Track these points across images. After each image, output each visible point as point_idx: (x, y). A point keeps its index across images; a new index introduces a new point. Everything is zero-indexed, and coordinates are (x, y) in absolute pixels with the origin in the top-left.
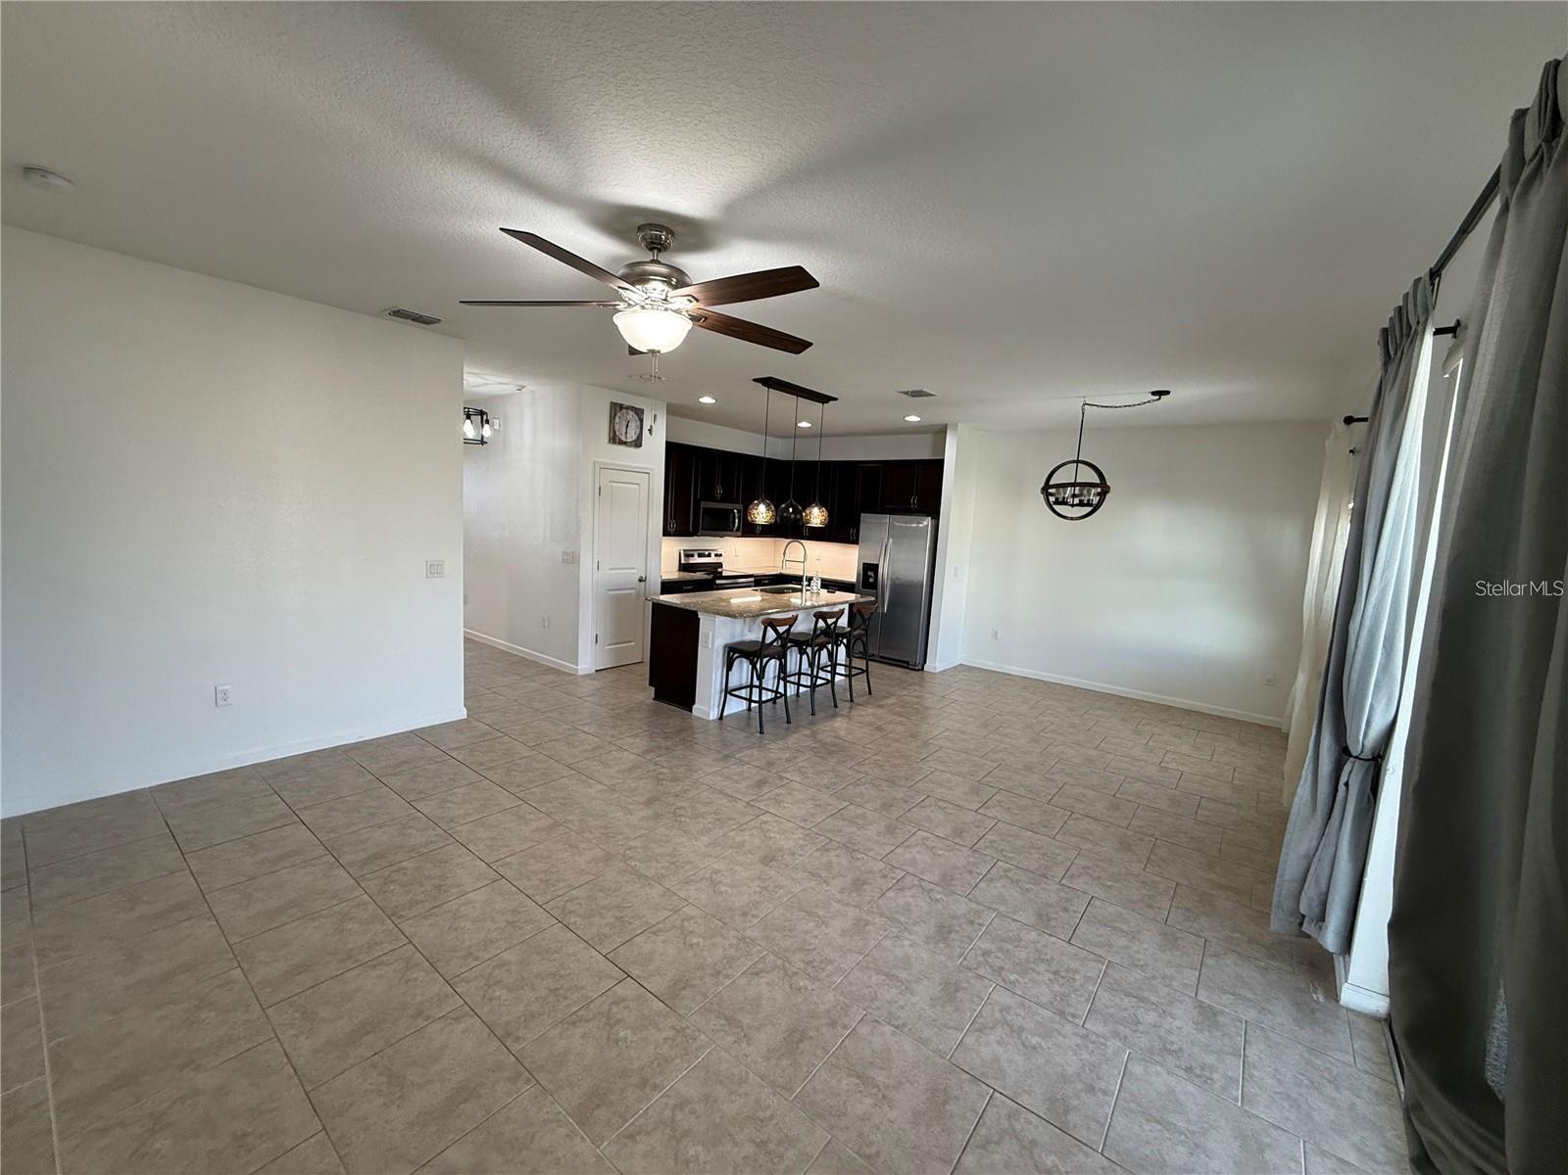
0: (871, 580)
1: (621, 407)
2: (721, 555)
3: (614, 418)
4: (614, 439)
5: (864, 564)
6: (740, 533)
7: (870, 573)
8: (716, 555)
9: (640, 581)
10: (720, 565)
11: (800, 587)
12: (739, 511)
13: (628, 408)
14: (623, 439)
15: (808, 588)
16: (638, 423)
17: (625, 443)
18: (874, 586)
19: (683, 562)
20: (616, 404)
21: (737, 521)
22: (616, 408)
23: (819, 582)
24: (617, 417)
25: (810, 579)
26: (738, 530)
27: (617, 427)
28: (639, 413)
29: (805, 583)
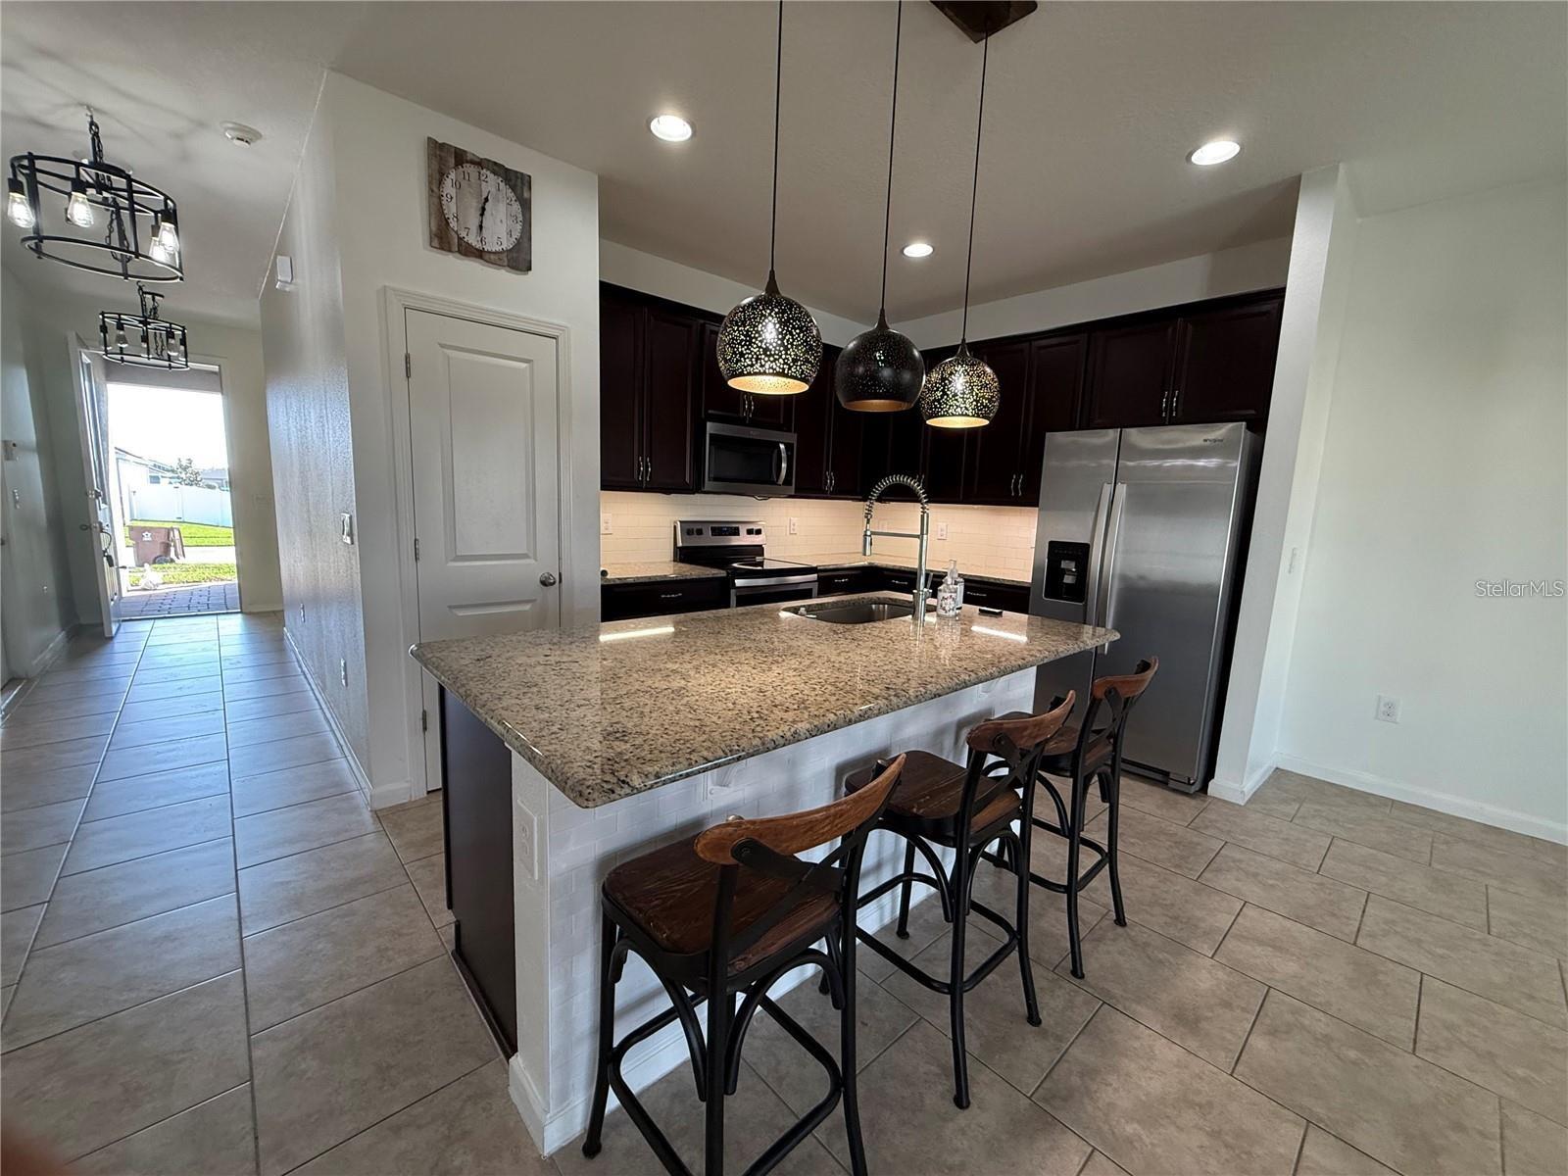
0: (1068, 579)
1: (460, 157)
2: (759, 532)
3: (440, 183)
4: (444, 238)
5: (1051, 544)
6: (792, 490)
7: (1068, 565)
8: (750, 532)
9: (544, 583)
10: (759, 550)
11: (909, 597)
12: (789, 447)
13: (480, 163)
14: (472, 239)
15: (932, 601)
16: (516, 207)
17: (480, 254)
18: (1079, 591)
19: (680, 544)
20: (442, 146)
21: (784, 465)
22: (445, 159)
23: (961, 588)
24: (448, 182)
25: (936, 581)
26: (787, 482)
27: (451, 209)
28: (518, 184)
29: (923, 589)
